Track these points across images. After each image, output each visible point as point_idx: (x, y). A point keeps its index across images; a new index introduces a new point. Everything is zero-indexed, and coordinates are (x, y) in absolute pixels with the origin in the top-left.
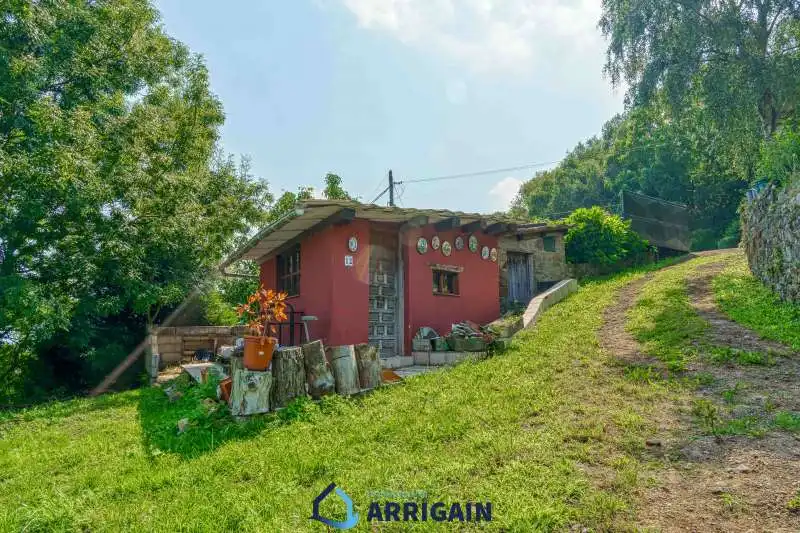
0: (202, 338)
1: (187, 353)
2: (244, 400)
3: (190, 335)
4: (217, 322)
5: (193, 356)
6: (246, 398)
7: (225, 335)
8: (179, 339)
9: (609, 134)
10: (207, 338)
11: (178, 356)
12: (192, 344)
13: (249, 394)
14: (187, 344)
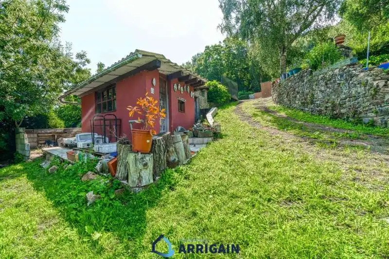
0: (49, 135)
1: (40, 142)
2: (140, 175)
3: (42, 133)
4: (55, 127)
5: (45, 144)
6: (142, 174)
7: (60, 133)
8: (36, 135)
9: (195, 60)
10: (51, 135)
11: (36, 144)
12: (44, 137)
13: (143, 171)
14: (40, 137)
